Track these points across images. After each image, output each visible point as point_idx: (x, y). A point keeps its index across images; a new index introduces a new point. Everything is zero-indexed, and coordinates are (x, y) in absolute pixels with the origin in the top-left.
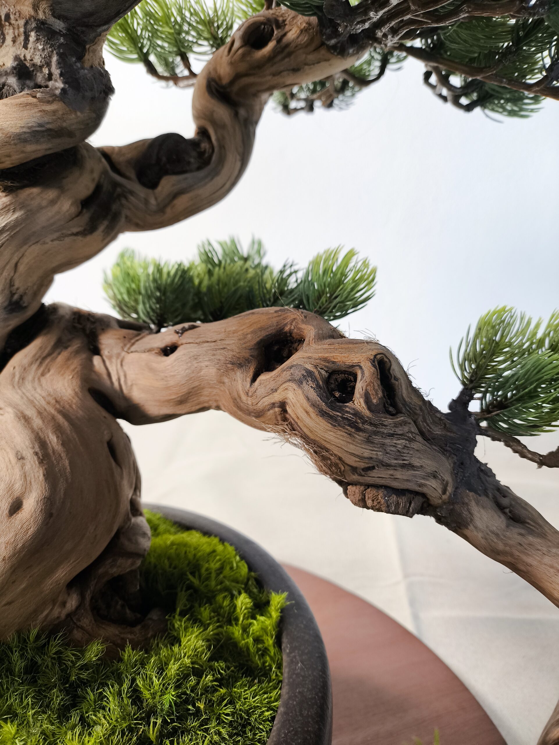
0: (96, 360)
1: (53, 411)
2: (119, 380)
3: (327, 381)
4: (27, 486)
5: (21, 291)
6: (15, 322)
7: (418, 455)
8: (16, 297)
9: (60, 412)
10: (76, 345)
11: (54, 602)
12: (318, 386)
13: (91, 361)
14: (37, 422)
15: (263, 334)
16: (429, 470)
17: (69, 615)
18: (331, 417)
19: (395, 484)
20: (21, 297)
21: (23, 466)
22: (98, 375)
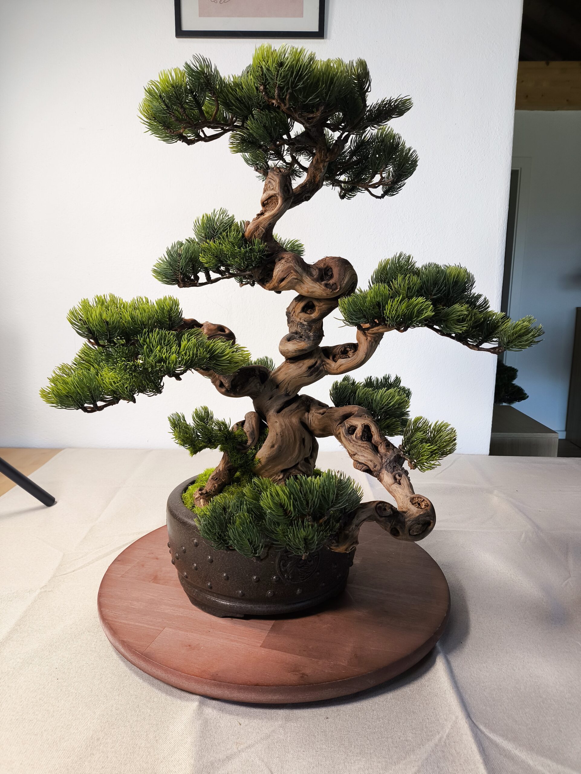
0: (306, 414)
1: (289, 425)
2: (311, 420)
3: (349, 428)
4: (276, 442)
5: (289, 391)
6: (286, 399)
7: (367, 454)
8: (288, 392)
9: (291, 426)
10: (303, 408)
11: (277, 474)
12: (345, 429)
13: (304, 413)
14: (284, 427)
15: (345, 413)
16: (369, 459)
17: (279, 480)
18: (346, 438)
19: (360, 461)
20: (289, 392)
21: (277, 437)
22: (305, 418)
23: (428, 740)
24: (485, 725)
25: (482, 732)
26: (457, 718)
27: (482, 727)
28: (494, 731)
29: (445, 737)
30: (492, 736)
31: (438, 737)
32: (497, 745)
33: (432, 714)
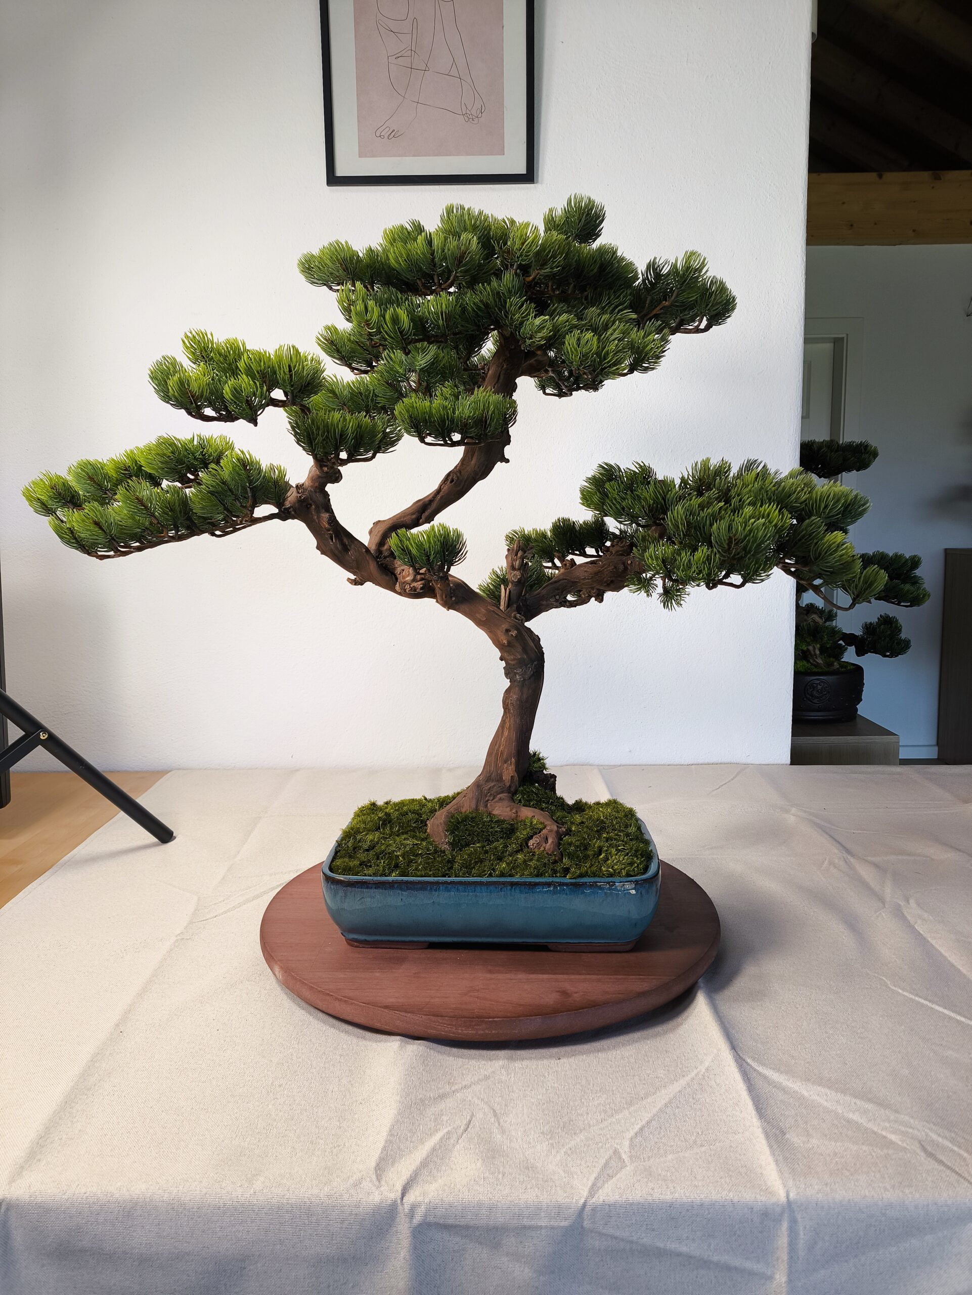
23: (683, 1076)
24: (754, 1059)
25: (748, 1064)
26: (719, 1050)
27: (749, 1061)
28: (764, 1065)
29: (704, 1070)
30: (760, 1069)
31: (695, 1072)
32: (765, 1077)
33: (689, 1051)
